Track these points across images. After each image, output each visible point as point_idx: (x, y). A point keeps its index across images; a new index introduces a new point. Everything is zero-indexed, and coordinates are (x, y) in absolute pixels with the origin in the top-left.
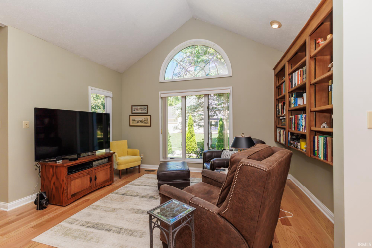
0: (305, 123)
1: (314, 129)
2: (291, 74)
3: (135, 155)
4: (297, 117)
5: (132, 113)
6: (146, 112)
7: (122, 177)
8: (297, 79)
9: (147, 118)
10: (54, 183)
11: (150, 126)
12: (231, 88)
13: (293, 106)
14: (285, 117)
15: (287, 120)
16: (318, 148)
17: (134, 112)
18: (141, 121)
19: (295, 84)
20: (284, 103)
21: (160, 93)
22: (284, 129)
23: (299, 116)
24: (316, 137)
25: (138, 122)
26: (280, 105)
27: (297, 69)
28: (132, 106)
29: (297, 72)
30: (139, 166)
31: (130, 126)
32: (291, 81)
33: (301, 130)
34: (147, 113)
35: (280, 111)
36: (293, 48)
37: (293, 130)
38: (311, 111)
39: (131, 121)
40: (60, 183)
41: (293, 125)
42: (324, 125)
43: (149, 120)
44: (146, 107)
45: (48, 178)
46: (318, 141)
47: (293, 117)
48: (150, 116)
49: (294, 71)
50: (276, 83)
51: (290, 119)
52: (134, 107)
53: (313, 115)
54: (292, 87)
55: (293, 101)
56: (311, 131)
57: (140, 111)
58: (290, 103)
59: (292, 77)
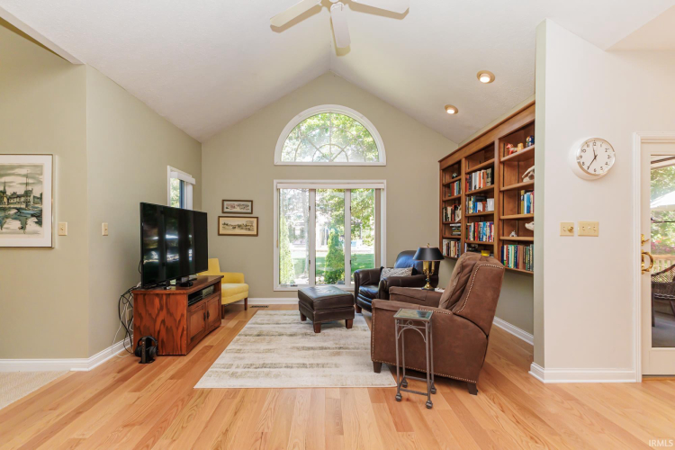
0: (491, 232)
1: (502, 238)
2: (470, 173)
3: (238, 282)
4: (478, 225)
5: (223, 212)
6: (250, 211)
7: (226, 317)
8: (478, 181)
9: (252, 222)
10: (163, 322)
11: (257, 235)
12: (385, 181)
13: (471, 211)
14: (459, 225)
15: (463, 229)
16: (508, 257)
17: (226, 210)
18: (239, 226)
19: (475, 187)
20: (456, 208)
21: (275, 181)
22: (458, 240)
23: (482, 223)
24: (505, 246)
25: (234, 228)
26: (449, 209)
27: (480, 170)
28: (223, 200)
29: (478, 172)
30: (246, 300)
31: (219, 235)
32: (469, 181)
33: (484, 240)
34: (252, 213)
35: (449, 216)
36: (474, 144)
37: (472, 239)
38: (500, 219)
39: (221, 226)
40: (175, 320)
41: (471, 234)
42: (513, 233)
43: (255, 225)
44: (250, 204)
45: (150, 315)
46: (508, 250)
47: (472, 224)
48: (257, 218)
49: (475, 171)
50: (441, 180)
51: (467, 228)
52: (225, 203)
53: (501, 223)
54: (470, 189)
55: (471, 205)
56: (500, 240)
57: (238, 210)
58: (467, 208)
59: (471, 178)
